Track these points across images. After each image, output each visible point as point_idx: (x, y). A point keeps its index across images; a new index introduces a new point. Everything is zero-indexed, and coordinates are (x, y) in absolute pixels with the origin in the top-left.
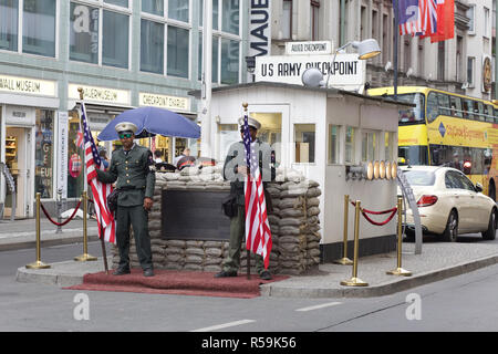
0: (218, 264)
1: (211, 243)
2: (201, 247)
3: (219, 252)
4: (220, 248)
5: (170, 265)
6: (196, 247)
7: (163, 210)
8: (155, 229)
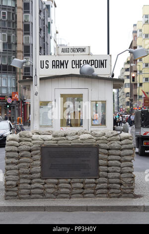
0: (81, 193)
1: (76, 180)
2: (70, 183)
3: (82, 185)
4: (82, 183)
5: (48, 195)
6: (65, 183)
7: (42, 160)
8: (37, 173)
